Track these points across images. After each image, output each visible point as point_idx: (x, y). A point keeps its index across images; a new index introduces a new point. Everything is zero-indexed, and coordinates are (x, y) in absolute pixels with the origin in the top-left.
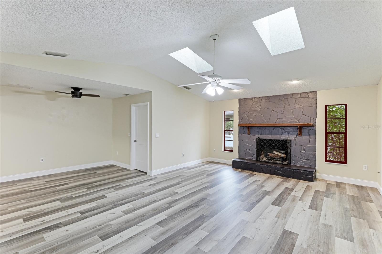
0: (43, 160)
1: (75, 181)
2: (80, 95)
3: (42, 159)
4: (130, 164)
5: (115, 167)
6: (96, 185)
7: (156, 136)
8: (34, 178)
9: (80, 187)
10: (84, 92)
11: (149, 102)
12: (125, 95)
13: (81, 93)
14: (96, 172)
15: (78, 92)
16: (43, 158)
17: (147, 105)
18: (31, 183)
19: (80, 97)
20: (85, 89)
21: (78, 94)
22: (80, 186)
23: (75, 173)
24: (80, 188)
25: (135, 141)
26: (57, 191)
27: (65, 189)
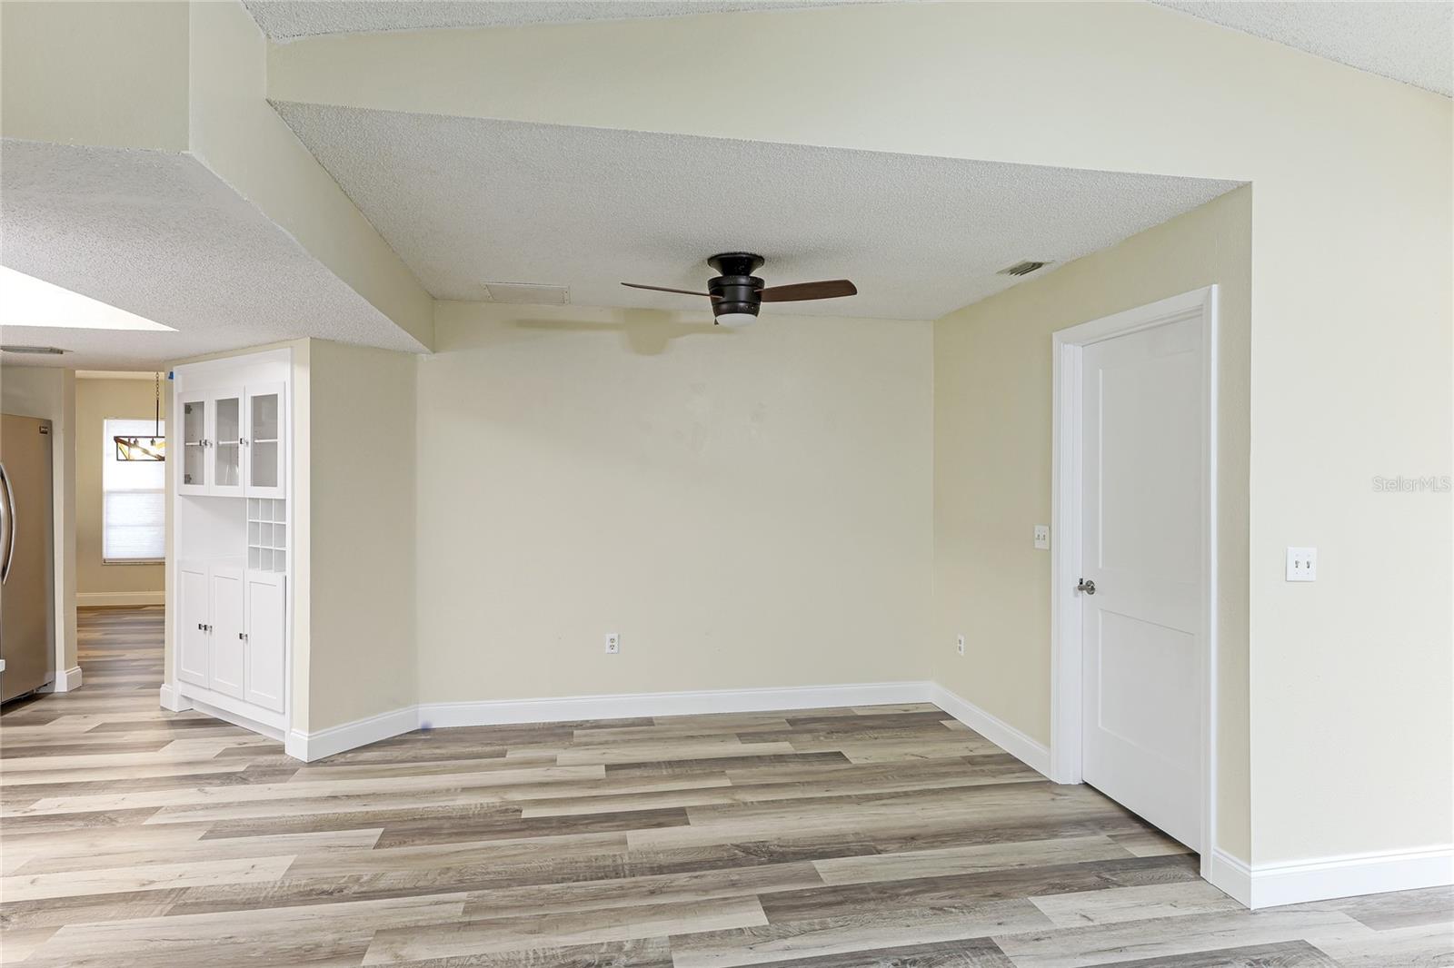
0: (615, 644)
1: (726, 801)
2: (757, 296)
3: (612, 640)
4: (1048, 745)
5: (948, 730)
6: (829, 881)
7: (1291, 565)
8: (581, 725)
9: (734, 874)
10: (770, 277)
11: (1215, 287)
12: (1015, 271)
13: (759, 282)
14: (839, 754)
15: (743, 280)
16: (615, 636)
17: (1201, 312)
18: (553, 761)
19: (753, 309)
20: (779, 259)
21: (743, 293)
22: (733, 862)
23: (744, 737)
24: (733, 884)
25: (1087, 587)
26: (617, 872)
27: (662, 859)
